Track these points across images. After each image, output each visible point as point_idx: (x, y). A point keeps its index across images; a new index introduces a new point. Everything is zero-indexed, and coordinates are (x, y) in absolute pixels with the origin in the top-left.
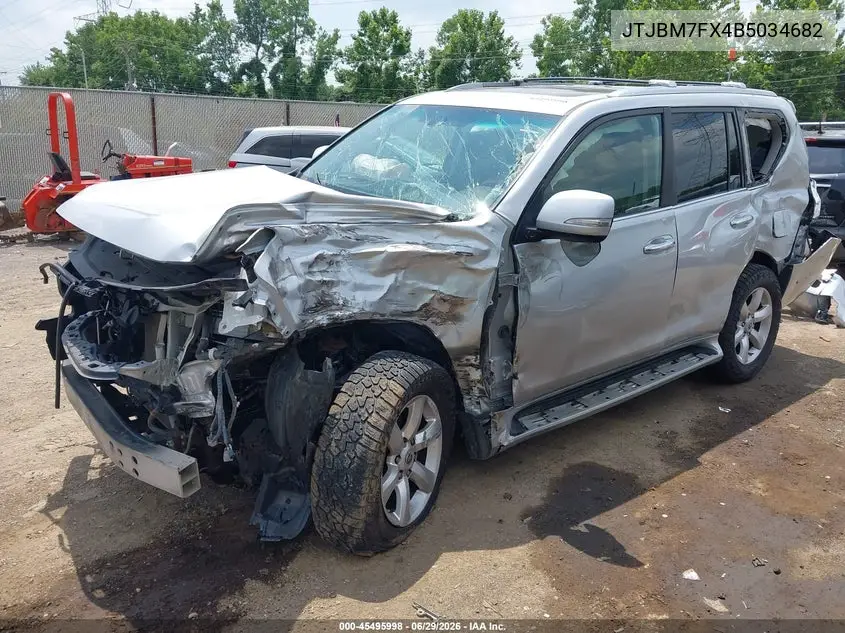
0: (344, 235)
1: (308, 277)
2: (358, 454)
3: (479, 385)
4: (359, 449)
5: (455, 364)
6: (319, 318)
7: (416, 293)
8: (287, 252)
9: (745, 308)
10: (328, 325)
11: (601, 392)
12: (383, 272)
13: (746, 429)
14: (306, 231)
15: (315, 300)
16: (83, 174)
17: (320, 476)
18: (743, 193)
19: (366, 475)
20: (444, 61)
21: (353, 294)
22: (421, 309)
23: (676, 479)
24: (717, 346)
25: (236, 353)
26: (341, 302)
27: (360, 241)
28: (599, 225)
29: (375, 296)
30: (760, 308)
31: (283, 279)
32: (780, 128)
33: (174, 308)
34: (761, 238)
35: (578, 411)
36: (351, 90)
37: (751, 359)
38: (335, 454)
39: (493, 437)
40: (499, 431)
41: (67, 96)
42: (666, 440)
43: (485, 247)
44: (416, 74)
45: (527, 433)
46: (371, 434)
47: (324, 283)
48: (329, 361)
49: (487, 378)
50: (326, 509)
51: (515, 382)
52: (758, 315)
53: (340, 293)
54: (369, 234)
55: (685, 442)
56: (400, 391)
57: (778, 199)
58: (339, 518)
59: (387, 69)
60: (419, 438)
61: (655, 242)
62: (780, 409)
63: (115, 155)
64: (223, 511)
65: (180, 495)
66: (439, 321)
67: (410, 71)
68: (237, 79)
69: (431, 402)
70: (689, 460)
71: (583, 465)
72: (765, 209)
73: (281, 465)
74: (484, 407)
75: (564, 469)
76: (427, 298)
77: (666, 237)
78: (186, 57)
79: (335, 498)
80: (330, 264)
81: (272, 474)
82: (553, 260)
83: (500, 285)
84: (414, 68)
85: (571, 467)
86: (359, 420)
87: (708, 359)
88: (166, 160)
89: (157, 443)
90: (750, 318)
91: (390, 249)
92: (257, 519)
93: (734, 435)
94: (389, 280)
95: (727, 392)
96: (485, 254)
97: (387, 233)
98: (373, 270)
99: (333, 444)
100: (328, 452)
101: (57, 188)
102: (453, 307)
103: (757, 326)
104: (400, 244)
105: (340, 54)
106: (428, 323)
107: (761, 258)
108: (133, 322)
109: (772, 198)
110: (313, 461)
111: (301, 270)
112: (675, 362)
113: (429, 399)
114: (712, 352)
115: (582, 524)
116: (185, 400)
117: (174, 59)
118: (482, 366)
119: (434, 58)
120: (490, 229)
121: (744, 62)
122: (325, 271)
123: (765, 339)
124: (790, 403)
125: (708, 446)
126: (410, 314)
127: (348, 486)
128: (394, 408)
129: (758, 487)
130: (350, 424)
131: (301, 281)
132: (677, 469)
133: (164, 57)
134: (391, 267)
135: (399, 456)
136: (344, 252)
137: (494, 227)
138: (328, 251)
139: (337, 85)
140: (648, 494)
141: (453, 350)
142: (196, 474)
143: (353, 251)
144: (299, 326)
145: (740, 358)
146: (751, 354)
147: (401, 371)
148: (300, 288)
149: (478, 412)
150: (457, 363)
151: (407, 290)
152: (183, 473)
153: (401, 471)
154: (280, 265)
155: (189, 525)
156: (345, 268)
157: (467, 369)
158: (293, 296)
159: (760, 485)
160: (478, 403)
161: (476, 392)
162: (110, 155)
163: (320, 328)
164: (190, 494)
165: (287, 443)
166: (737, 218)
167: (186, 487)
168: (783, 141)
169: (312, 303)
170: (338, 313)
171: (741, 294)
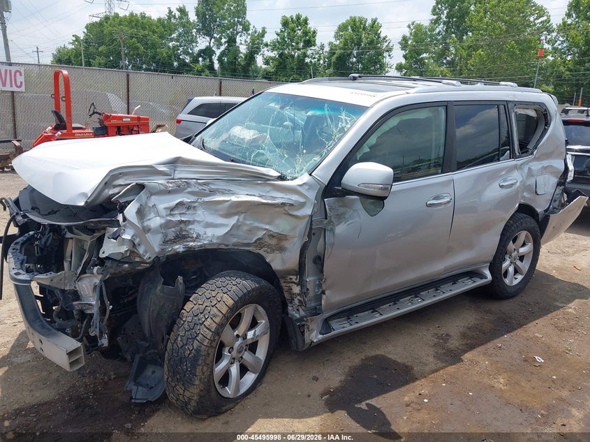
0: (200, 188)
1: (169, 218)
2: (195, 348)
3: (299, 297)
4: (196, 344)
5: (282, 281)
6: (177, 247)
7: (252, 230)
8: (154, 200)
9: (511, 246)
10: (183, 252)
11: (395, 304)
12: (228, 215)
13: (503, 335)
14: (171, 185)
15: (174, 234)
16: (74, 125)
17: (169, 360)
18: (512, 162)
19: (200, 362)
20: (338, 52)
21: (205, 230)
22: (256, 242)
23: (441, 372)
24: (487, 273)
25: (112, 271)
26: (195, 236)
27: (213, 192)
28: (381, 189)
29: (221, 232)
30: (524, 245)
31: (149, 220)
32: (544, 116)
33: (77, 236)
34: (525, 194)
35: (374, 317)
36: (273, 70)
37: (515, 282)
38: (180, 346)
39: (306, 335)
40: (311, 331)
41: (65, 72)
42: (441, 341)
43: (302, 200)
44: (318, 60)
45: (333, 333)
46: (205, 333)
47: (182, 222)
48: (180, 278)
49: (304, 293)
50: (173, 384)
51: (324, 297)
52: (522, 250)
53: (196, 229)
54: (220, 188)
55: (454, 343)
56: (230, 302)
57: (540, 166)
58: (181, 392)
59: (298, 56)
60: (250, 335)
61: (436, 198)
62: (531, 321)
63: (97, 113)
64: (113, 377)
65: (68, 369)
66: (269, 250)
67: (314, 58)
68: (195, 61)
69: (260, 308)
70: (453, 357)
71: (376, 357)
72: (530, 173)
73: (148, 348)
74: (302, 313)
75: (362, 359)
76: (260, 234)
77: (444, 195)
78: (162, 44)
79: (178, 377)
80: (188, 208)
81: (141, 355)
82: (354, 211)
83: (313, 227)
84: (317, 56)
85: (367, 359)
86: (198, 322)
87: (480, 282)
88: (131, 118)
89: (58, 330)
90: (516, 253)
91: (234, 198)
92: (130, 386)
93: (492, 340)
94: (233, 221)
95: (495, 306)
96: (302, 205)
97: (233, 188)
98: (221, 213)
99: (179, 339)
100: (175, 344)
101: (56, 135)
102: (279, 241)
103: (521, 258)
104: (243, 196)
105: (267, 45)
106: (261, 252)
107: (525, 209)
108: (48, 244)
109: (536, 166)
110: (166, 350)
111: (164, 213)
112: (454, 283)
113: (259, 307)
114: (483, 276)
115: (364, 403)
116: (81, 300)
117: (154, 46)
118: (301, 283)
119: (331, 49)
120: (307, 187)
121: (552, 59)
122: (183, 213)
123: (527, 268)
124: (540, 317)
125: (471, 347)
126: (248, 245)
127: (187, 370)
128: (224, 315)
129: (500, 382)
130: (192, 325)
131: (163, 221)
132: (444, 364)
133: (146, 44)
134: (233, 211)
135: (232, 348)
136: (199, 200)
137: (310, 186)
138: (187, 199)
139: (264, 66)
140: (418, 382)
141: (279, 271)
142: (82, 355)
143: (207, 199)
144: (159, 253)
145: (507, 281)
146: (516, 279)
147: (234, 287)
148: (161, 226)
149: (298, 316)
150: (283, 281)
151: (245, 228)
152: (70, 354)
153: (234, 359)
154: (147, 209)
155: (86, 386)
156: (200, 212)
157: (290, 285)
158: (156, 231)
159: (502, 381)
160: (298, 310)
161: (296, 301)
162: (94, 113)
163: (177, 254)
164: (75, 369)
165: (151, 334)
166: (505, 181)
167: (72, 364)
168: (546, 125)
169: (171, 236)
170: (191, 244)
171: (508, 235)
